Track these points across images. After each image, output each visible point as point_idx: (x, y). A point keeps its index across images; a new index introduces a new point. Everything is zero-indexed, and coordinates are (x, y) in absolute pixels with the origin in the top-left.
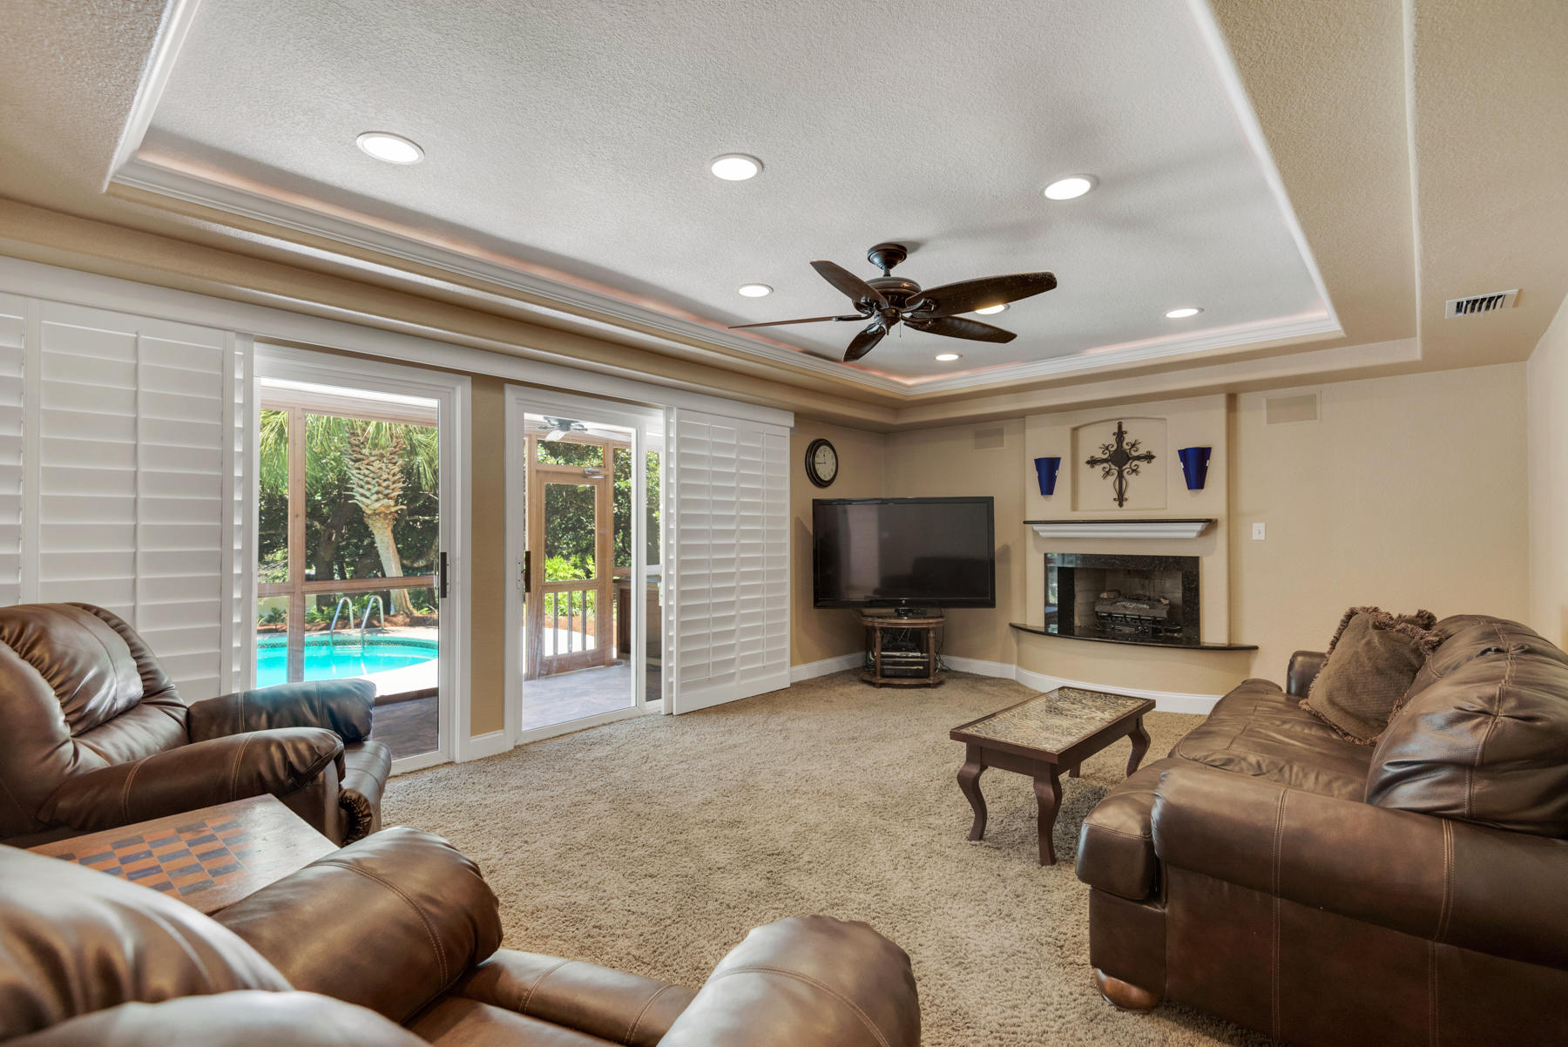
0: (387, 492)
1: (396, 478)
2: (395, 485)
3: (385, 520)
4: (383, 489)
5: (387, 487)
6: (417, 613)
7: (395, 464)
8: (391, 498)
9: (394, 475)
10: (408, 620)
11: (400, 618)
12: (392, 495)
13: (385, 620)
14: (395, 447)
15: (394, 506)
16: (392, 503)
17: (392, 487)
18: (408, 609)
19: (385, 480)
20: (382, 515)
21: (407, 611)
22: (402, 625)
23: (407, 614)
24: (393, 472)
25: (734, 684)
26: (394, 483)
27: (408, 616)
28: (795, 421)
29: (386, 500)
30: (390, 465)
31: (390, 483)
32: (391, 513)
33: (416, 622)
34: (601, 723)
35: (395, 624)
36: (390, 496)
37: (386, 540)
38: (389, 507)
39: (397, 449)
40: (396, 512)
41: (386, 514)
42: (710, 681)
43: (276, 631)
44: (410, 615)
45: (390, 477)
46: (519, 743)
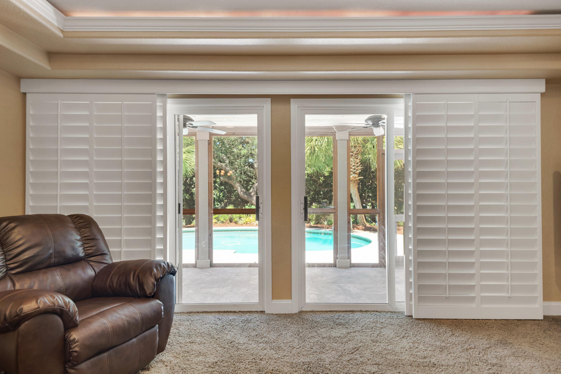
0: (354, 171)
1: (358, 164)
2: (358, 168)
3: (354, 183)
4: (353, 170)
5: (354, 169)
6: (368, 225)
7: (357, 158)
8: (356, 174)
9: (357, 163)
10: (364, 228)
11: (361, 227)
12: (357, 172)
13: (353, 227)
14: (357, 151)
15: (358, 177)
16: (357, 176)
17: (356, 169)
18: (364, 222)
19: (353, 166)
20: (353, 181)
21: (363, 223)
22: (361, 230)
23: (363, 225)
24: (356, 162)
25: (474, 305)
26: (357, 167)
27: (364, 226)
28: (547, 88)
29: (354, 175)
30: (355, 159)
31: (356, 167)
32: (357, 180)
33: (366, 229)
34: (360, 309)
35: (358, 229)
36: (356, 173)
37: (355, 192)
38: (355, 177)
39: (358, 152)
40: (359, 179)
41: (354, 181)
42: (447, 299)
43: (317, 227)
44: (365, 226)
45: (356, 164)
46: (304, 309)
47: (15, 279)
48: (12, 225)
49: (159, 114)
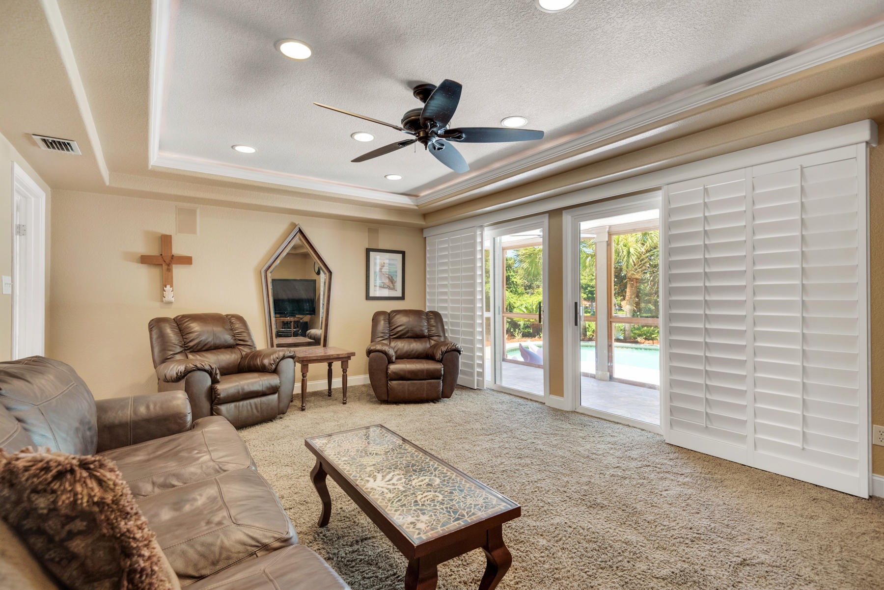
46: (577, 410)
47: (391, 340)
48: (395, 314)
49: (479, 240)
